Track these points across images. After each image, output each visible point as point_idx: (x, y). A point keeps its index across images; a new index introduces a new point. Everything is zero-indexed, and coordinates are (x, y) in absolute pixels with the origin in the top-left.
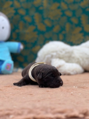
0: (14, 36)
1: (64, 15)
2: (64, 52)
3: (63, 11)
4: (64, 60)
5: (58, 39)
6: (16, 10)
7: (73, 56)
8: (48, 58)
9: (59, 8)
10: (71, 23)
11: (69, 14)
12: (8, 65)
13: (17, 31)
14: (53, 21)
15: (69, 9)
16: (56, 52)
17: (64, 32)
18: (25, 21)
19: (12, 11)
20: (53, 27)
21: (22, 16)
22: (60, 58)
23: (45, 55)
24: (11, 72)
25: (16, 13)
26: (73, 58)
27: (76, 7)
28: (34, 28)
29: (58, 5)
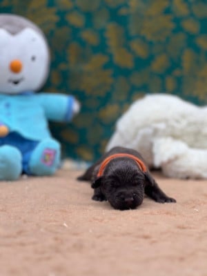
0: (56, 81)
1: (178, 29)
3: (177, 21)
4: (184, 141)
5: (163, 90)
6: (62, 14)
8: (145, 137)
9: (167, 11)
10: (197, 50)
11: (191, 26)
13: (62, 66)
14: (151, 43)
15: (192, 15)
16: (166, 121)
17: (177, 72)
18: (83, 43)
19: (52, 17)
20: (151, 58)
21: (75, 30)
22: (175, 137)
23: (138, 129)
24: (54, 170)
25: (62, 23)
28: (104, 59)
29: (165, 4)
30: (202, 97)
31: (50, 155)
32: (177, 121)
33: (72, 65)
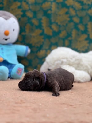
0: (20, 40)
2: (74, 59)
3: (71, 17)
4: (73, 67)
5: (64, 45)
6: (24, 11)
9: (67, 13)
10: (78, 29)
11: (76, 20)
12: (19, 70)
13: (23, 33)
14: (60, 26)
15: (77, 15)
16: (67, 58)
17: (70, 38)
18: (32, 24)
20: (59, 32)
21: (29, 19)
22: (70, 65)
23: (55, 61)
25: (24, 15)
26: (82, 65)
27: (83, 13)
28: (41, 31)
29: (66, 10)
30: (79, 49)
32: (71, 59)
33: (27, 33)
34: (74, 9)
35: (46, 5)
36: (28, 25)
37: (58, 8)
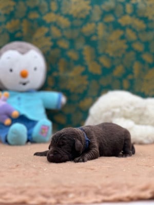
0: (51, 83)
1: (130, 49)
2: (132, 108)
3: (129, 43)
4: (133, 120)
5: (121, 88)
6: (55, 41)
7: (146, 113)
9: (123, 38)
10: (143, 62)
11: (138, 47)
13: (55, 74)
14: (112, 58)
15: (139, 39)
16: (120, 107)
17: (130, 77)
18: (68, 59)
19: (48, 43)
20: (113, 68)
21: (63, 51)
24: (48, 139)
25: (55, 46)
26: (147, 117)
28: (82, 69)
29: (121, 33)
30: (147, 92)
31: (45, 129)
32: (128, 107)
33: (62, 73)
34: (134, 30)
35: (88, 28)
36: (63, 60)
37: (107, 31)
